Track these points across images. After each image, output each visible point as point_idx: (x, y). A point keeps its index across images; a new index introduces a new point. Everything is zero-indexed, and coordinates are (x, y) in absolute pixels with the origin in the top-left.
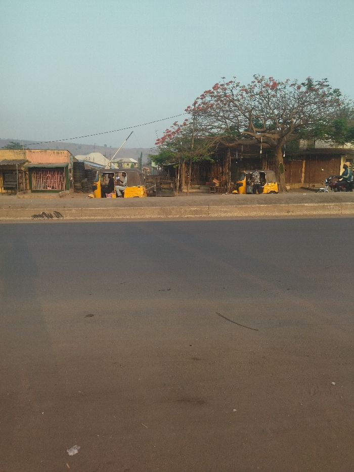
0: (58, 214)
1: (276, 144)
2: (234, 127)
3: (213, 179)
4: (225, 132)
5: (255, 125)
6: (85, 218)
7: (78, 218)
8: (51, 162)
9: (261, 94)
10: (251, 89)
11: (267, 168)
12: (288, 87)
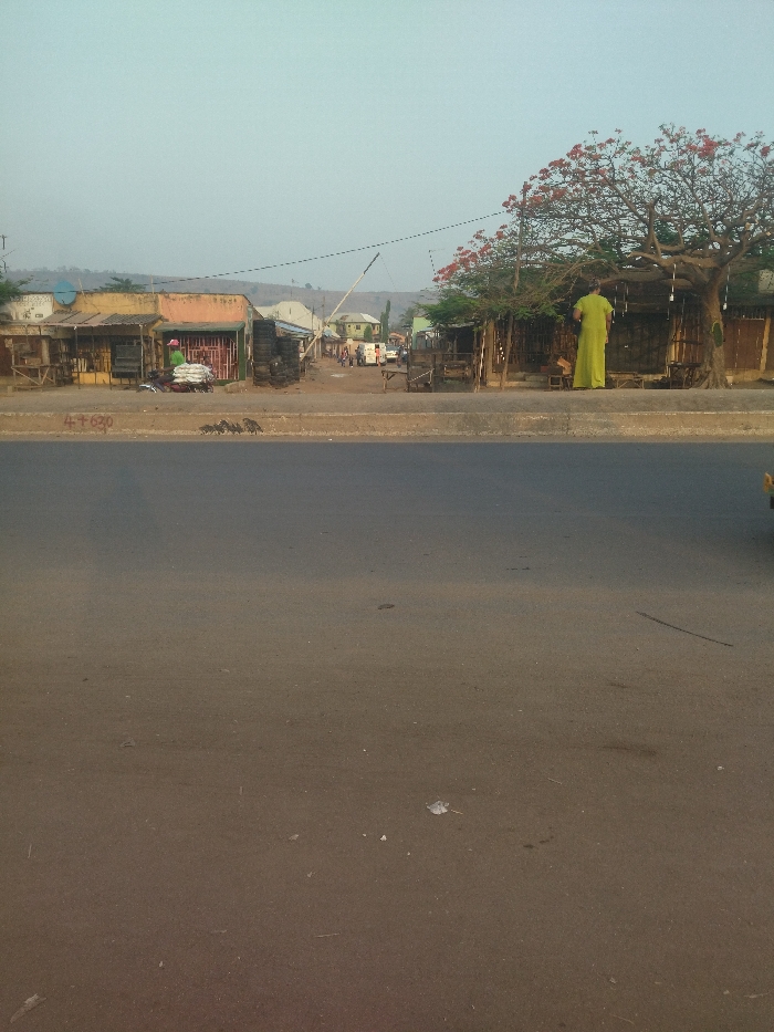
0: (253, 425)
1: (707, 280)
2: (611, 241)
3: (557, 358)
4: (589, 253)
5: (659, 237)
6: (307, 434)
7: (293, 434)
8: (208, 319)
9: (675, 167)
10: (653, 156)
11: (682, 334)
12: (738, 152)
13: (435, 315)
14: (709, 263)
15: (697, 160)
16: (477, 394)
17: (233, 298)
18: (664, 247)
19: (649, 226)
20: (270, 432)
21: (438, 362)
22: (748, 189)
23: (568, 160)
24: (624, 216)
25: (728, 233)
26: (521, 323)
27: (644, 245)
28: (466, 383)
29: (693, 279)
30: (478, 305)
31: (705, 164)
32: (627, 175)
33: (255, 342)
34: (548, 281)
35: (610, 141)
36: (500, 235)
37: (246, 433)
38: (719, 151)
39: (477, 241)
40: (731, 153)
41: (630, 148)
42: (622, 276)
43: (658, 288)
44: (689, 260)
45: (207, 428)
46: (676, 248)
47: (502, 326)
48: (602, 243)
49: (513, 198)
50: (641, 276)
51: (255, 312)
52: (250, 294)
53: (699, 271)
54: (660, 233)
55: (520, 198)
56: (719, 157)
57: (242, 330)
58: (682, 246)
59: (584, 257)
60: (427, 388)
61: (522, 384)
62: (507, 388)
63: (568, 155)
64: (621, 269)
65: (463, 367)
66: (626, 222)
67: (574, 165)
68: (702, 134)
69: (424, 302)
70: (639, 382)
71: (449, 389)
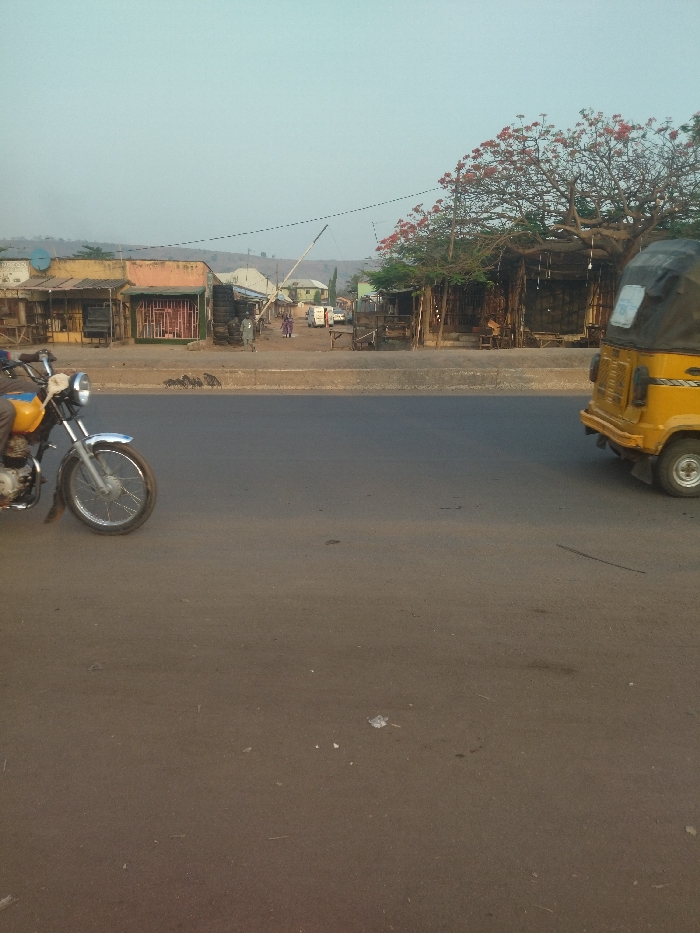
0: (212, 380)
1: (620, 249)
2: (536, 215)
3: (487, 320)
4: (517, 225)
5: (578, 211)
6: (262, 388)
7: (248, 388)
8: (172, 284)
9: (593, 148)
10: (574, 138)
11: (599, 299)
12: (650, 135)
13: (378, 281)
14: (623, 235)
15: (613, 143)
16: (415, 352)
17: (194, 264)
18: (584, 221)
19: (569, 201)
20: (229, 387)
21: (380, 324)
22: (658, 169)
23: (498, 141)
24: (549, 192)
25: (640, 208)
26: (456, 289)
27: (565, 219)
28: (405, 342)
29: (609, 250)
30: (417, 272)
31: (620, 146)
32: (550, 155)
33: (215, 305)
34: (479, 251)
35: (535, 124)
36: (436, 209)
37: (205, 387)
38: (634, 134)
39: (415, 214)
40: (644, 136)
41: (554, 131)
42: (545, 247)
43: (577, 257)
44: (606, 232)
45: (170, 382)
46: (594, 221)
47: (438, 291)
48: (528, 216)
49: (448, 175)
50: (564, 246)
51: (215, 278)
52: (209, 261)
53: (614, 242)
54: (579, 207)
55: (454, 176)
56: (633, 139)
57: (202, 295)
58: (599, 219)
59: (511, 229)
60: (371, 347)
61: (457, 343)
62: (442, 348)
63: (498, 137)
64: (545, 240)
65: (404, 328)
66: (551, 198)
67: (503, 146)
68: (618, 119)
69: (368, 269)
70: (559, 342)
71: (392, 348)
